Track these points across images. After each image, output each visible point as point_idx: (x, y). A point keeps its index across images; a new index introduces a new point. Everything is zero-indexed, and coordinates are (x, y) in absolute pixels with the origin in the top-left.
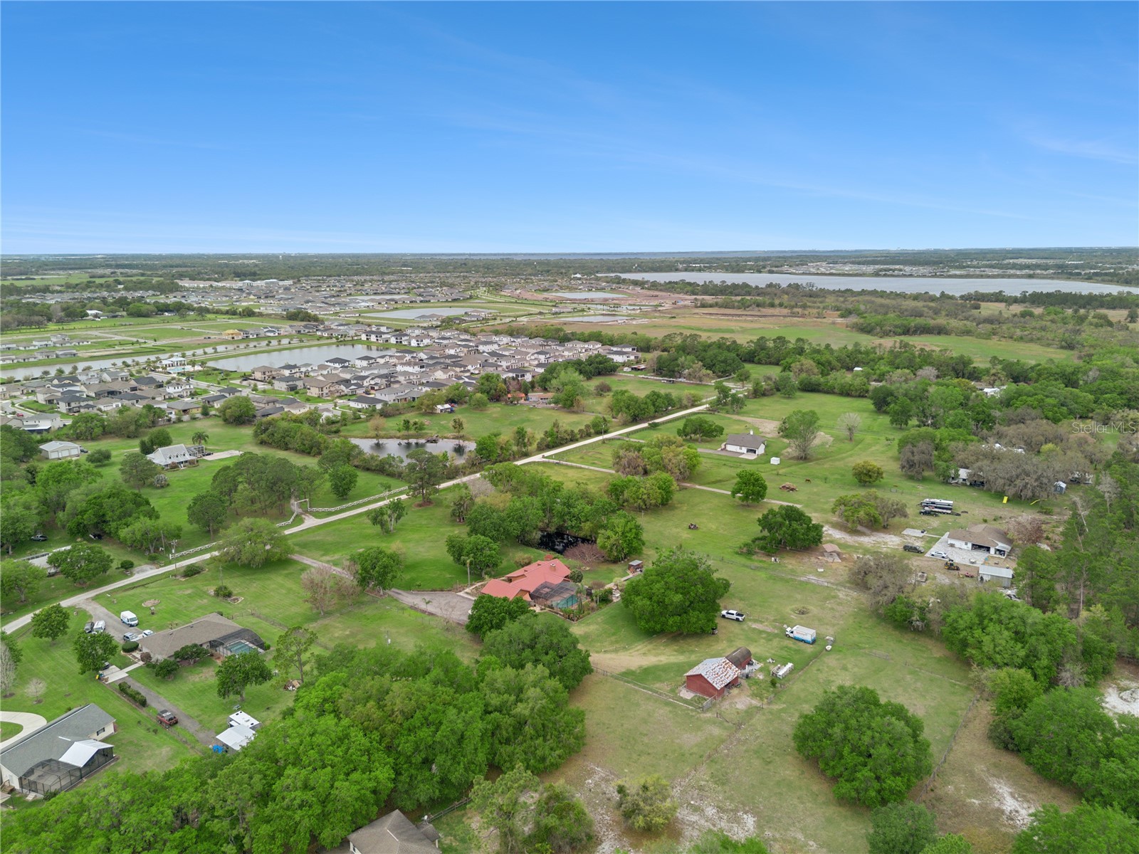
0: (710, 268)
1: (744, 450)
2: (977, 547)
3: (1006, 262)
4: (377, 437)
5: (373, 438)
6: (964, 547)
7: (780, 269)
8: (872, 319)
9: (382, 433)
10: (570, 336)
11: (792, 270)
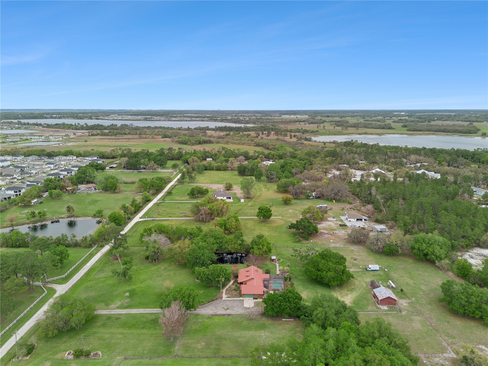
0: (64, 117)
1: (225, 198)
2: (358, 220)
3: (186, 115)
4: (12, 226)
5: (10, 227)
6: (354, 221)
7: (98, 118)
8: (183, 138)
9: (14, 223)
10: (52, 153)
11: (106, 118)
